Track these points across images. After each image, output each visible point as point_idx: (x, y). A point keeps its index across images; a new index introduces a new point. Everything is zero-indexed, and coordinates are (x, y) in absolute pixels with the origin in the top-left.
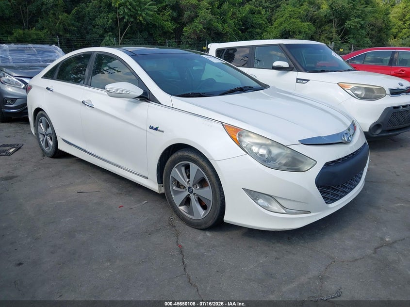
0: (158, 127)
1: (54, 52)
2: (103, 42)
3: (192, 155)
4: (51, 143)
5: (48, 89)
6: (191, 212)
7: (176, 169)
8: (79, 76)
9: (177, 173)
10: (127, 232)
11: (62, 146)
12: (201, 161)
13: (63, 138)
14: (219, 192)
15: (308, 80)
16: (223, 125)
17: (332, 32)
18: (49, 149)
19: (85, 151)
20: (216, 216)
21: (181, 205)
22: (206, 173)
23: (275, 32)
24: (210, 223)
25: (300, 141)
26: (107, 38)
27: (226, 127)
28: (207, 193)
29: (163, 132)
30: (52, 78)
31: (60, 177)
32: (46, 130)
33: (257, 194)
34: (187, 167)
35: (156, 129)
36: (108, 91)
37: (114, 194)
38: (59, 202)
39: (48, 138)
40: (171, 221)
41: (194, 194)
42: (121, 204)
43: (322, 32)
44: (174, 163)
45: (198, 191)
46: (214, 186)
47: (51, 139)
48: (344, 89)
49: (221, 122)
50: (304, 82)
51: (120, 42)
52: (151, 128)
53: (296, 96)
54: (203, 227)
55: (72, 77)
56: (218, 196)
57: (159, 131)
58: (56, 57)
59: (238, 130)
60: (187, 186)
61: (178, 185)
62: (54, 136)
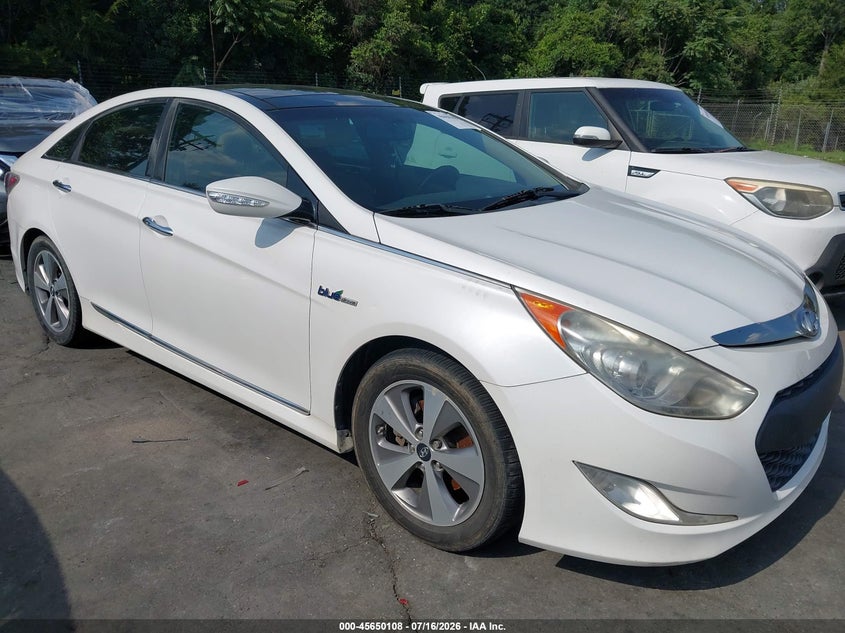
0: (341, 292)
1: (72, 96)
2: (179, 76)
3: (432, 368)
4: (65, 312)
5: (56, 183)
6: (423, 506)
7: (387, 398)
8: (128, 154)
9: (389, 407)
10: (265, 559)
11: (92, 322)
12: (455, 382)
13: (95, 303)
14: (503, 466)
15: (656, 171)
16: (516, 292)
17: (656, 65)
18: (61, 326)
19: (150, 337)
20: (493, 523)
21: (397, 487)
22: (469, 414)
23: (544, 62)
24: (477, 540)
25: (715, 338)
26: (188, 68)
27: (527, 299)
28: (468, 464)
29: (354, 304)
30: (68, 159)
31: (88, 399)
32: (53, 281)
33: (610, 478)
34: (416, 395)
35: (337, 296)
36: (215, 199)
37: (223, 447)
38: (86, 470)
39: (59, 300)
40: (369, 523)
41: (434, 462)
42: (242, 475)
43: (636, 63)
44: (381, 383)
45: (443, 455)
46: (490, 449)
47: (66, 303)
48: (740, 193)
49: (512, 287)
50: (647, 174)
51: (215, 76)
52: (323, 292)
53: (647, 209)
54: (457, 547)
55: (113, 155)
56: (501, 474)
57: (344, 300)
58: (74, 105)
59: (559, 310)
60: (415, 440)
61: (390, 435)
62: (73, 298)
